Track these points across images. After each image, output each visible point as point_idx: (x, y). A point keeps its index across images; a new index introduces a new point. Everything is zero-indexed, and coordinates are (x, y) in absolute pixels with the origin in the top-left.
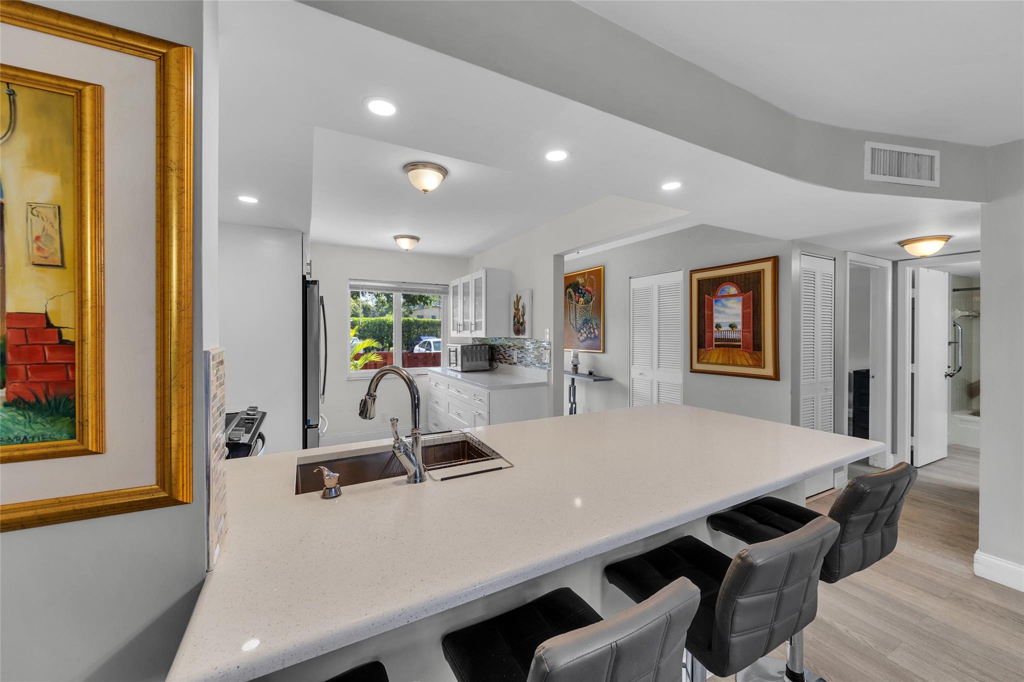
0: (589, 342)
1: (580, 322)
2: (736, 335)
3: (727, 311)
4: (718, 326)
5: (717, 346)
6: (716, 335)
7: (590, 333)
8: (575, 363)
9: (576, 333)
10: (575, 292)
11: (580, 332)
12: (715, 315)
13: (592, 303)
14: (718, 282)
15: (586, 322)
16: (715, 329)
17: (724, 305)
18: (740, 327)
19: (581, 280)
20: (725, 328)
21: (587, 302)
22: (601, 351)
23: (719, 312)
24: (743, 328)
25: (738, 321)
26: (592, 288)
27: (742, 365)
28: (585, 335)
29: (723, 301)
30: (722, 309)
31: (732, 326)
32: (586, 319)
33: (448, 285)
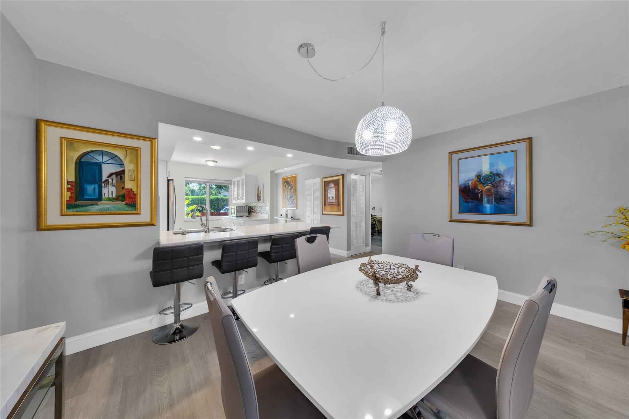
0: (292, 205)
1: (289, 197)
2: (334, 201)
3: (332, 192)
4: (329, 198)
5: (329, 205)
6: (329, 201)
7: (292, 201)
8: (286, 214)
9: (287, 201)
10: (287, 184)
11: (289, 201)
12: (329, 194)
13: (293, 189)
14: (329, 182)
15: (291, 197)
16: (328, 199)
17: (331, 191)
18: (334, 198)
19: (289, 180)
20: (331, 198)
21: (291, 189)
22: (296, 209)
23: (330, 193)
24: (335, 198)
25: (334, 196)
26: (293, 183)
27: (335, 211)
28: (291, 202)
29: (330, 189)
30: (330, 192)
31: (333, 198)
32: (291, 196)
33: (232, 181)
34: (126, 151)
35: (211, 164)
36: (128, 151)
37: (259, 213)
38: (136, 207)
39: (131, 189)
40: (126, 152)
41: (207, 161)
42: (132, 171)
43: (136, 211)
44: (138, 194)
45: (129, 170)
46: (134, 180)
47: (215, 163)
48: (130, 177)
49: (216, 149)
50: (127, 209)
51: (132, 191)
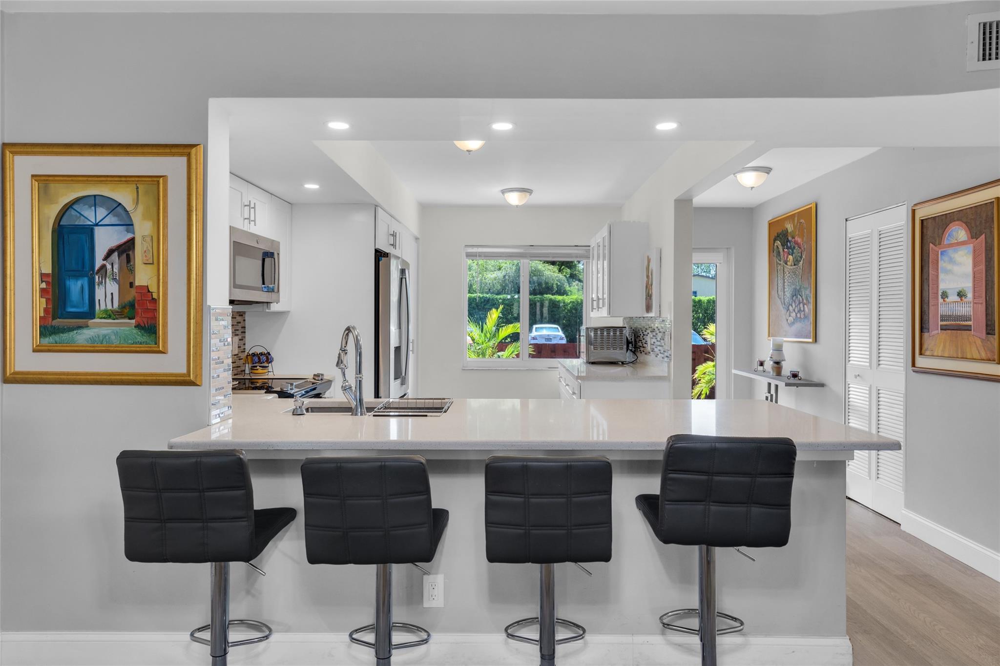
0: (798, 326)
1: (788, 294)
2: (965, 309)
3: (956, 269)
4: (945, 295)
5: (944, 328)
6: (943, 310)
7: (800, 311)
8: (778, 359)
9: (783, 311)
10: (783, 245)
11: (788, 310)
12: (942, 276)
13: (801, 263)
14: (944, 221)
15: (796, 293)
16: (941, 300)
17: (952, 261)
18: (970, 295)
19: (789, 227)
20: (953, 297)
21: (796, 262)
22: (810, 340)
23: (947, 272)
24: (974, 297)
25: (967, 285)
26: (802, 237)
27: (973, 359)
28: (794, 314)
29: (950, 251)
30: (949, 267)
31: (961, 294)
32: (795, 289)
33: (589, 246)
34: (137, 188)
35: (514, 199)
36: (141, 187)
37: (651, 353)
38: (156, 334)
39: (148, 286)
40: (138, 192)
41: (503, 192)
42: (148, 239)
43: (156, 344)
44: (159, 298)
45: (143, 237)
46: (153, 264)
47: (528, 194)
48: (146, 256)
49: (469, 151)
50: (139, 339)
51: (149, 291)
